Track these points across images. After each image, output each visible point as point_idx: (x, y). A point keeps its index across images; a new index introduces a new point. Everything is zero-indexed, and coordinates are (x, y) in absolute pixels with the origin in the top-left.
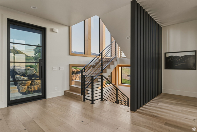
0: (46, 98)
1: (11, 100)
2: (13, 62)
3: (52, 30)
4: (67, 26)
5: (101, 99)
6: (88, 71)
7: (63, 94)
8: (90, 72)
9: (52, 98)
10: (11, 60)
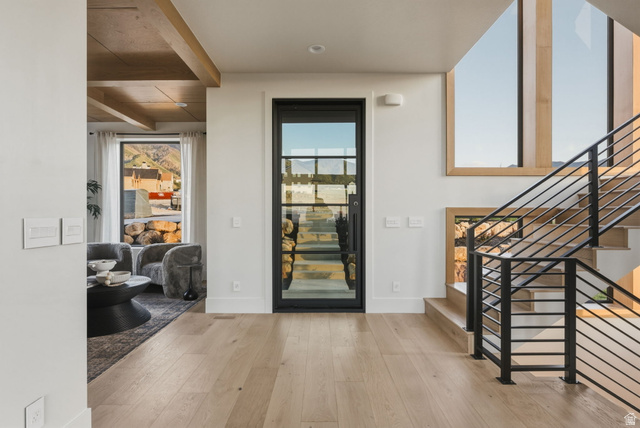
0: (364, 312)
1: (284, 297)
2: (287, 205)
3: (382, 101)
4: (438, 73)
5: (562, 374)
6: (536, 236)
7: (421, 310)
8: (545, 241)
9: (380, 315)
10: (284, 200)
